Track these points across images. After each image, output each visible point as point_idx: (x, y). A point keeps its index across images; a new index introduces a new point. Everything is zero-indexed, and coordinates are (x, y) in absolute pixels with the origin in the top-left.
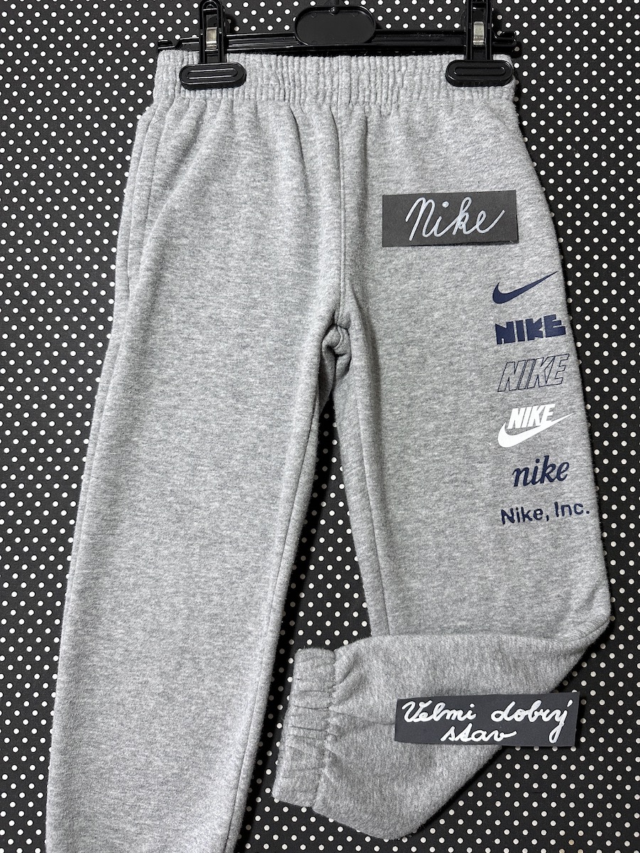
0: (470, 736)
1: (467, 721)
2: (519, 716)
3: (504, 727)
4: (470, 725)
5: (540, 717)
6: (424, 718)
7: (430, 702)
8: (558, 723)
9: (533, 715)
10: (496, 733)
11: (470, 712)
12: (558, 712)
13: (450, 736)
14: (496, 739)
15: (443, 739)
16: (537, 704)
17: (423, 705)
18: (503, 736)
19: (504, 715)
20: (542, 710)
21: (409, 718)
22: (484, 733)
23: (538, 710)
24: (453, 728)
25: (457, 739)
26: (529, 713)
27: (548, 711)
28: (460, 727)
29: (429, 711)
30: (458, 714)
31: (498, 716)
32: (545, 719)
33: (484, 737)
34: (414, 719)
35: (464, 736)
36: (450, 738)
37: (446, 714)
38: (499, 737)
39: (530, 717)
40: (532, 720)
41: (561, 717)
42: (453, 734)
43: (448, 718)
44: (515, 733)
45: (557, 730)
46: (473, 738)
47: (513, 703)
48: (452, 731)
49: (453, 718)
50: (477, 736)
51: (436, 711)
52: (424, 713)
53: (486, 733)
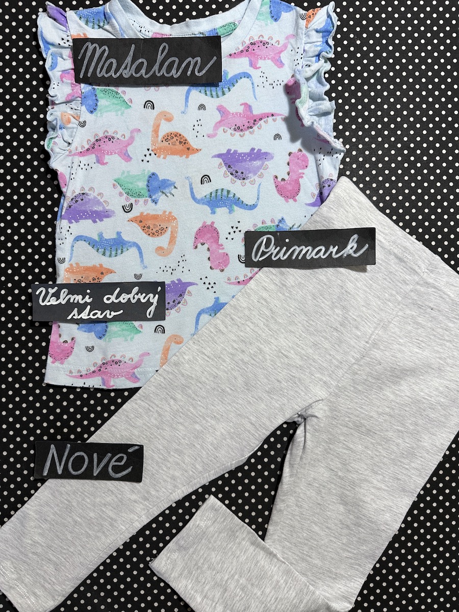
0: (89, 315)
1: (86, 304)
2: (124, 299)
3: (113, 307)
4: (89, 307)
5: (139, 299)
6: (53, 302)
7: (56, 288)
8: (152, 304)
9: (134, 298)
10: (108, 312)
11: (87, 297)
12: (151, 295)
13: (74, 315)
14: (108, 316)
15: (70, 317)
16: (136, 289)
17: (51, 291)
18: (113, 314)
19: (113, 298)
20: (140, 294)
21: (43, 302)
22: (99, 312)
23: (137, 294)
24: (76, 309)
25: (79, 317)
26: (131, 296)
27: (144, 295)
28: (81, 308)
29: (57, 295)
30: (78, 298)
31: (108, 299)
32: (143, 301)
33: (99, 315)
34: (46, 303)
35: (84, 315)
36: (74, 317)
37: (70, 298)
38: (110, 315)
39: (131, 299)
40: (133, 301)
41: (154, 300)
42: (76, 314)
43: (72, 301)
44: (122, 311)
45: (152, 308)
46: (91, 316)
47: (118, 289)
48: (75, 311)
49: (76, 302)
50: (94, 315)
51: (62, 295)
52: (53, 298)
53: (100, 312)
